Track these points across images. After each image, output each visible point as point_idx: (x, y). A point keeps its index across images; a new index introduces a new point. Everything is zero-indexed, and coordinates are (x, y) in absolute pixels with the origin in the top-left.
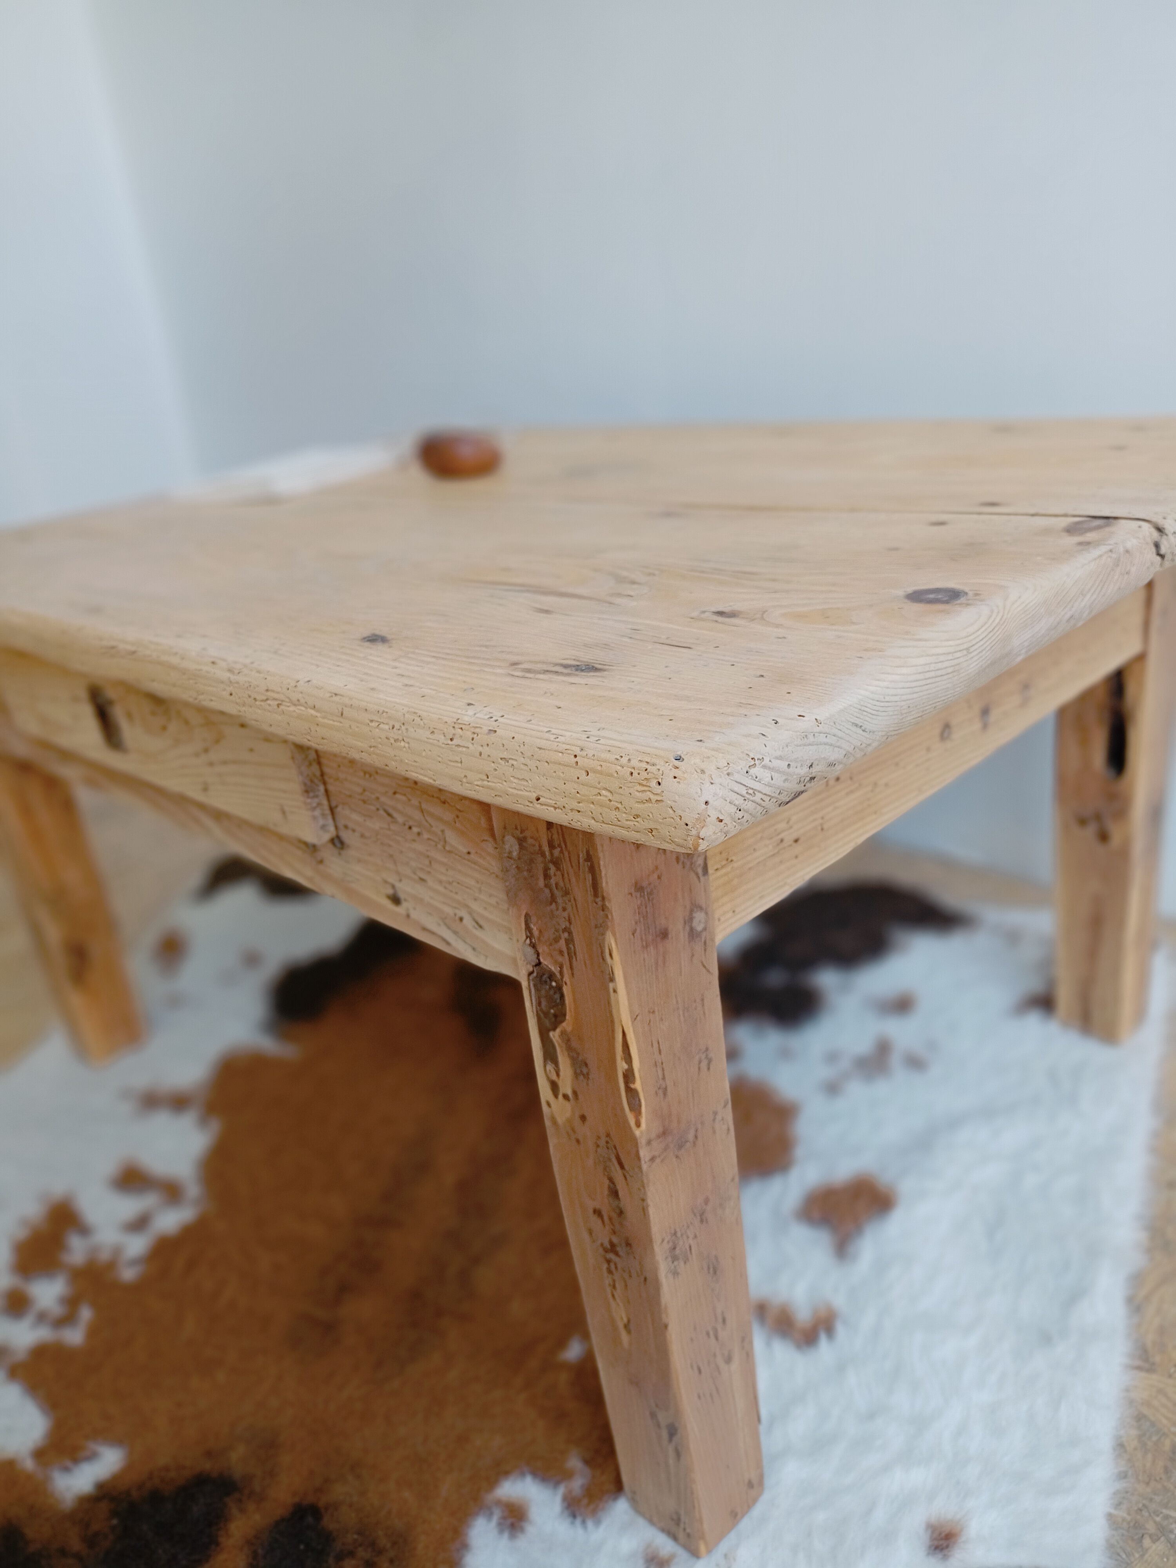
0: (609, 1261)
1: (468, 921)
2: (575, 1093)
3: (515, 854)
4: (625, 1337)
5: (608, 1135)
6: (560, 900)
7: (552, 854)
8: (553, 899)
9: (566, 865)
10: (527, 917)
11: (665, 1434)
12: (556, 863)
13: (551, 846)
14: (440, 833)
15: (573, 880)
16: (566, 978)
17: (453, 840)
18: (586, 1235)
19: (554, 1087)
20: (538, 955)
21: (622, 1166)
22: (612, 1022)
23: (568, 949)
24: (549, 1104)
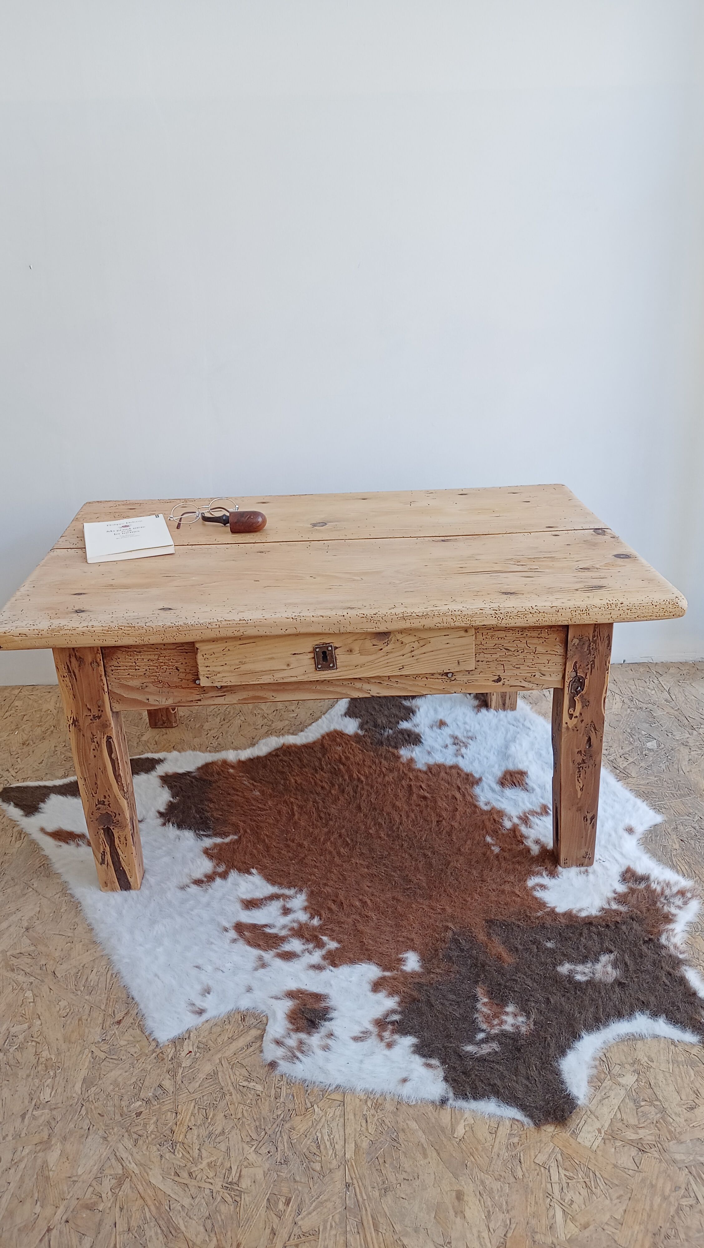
0: (579, 768)
1: (538, 675)
2: (581, 714)
3: (576, 644)
4: (579, 793)
5: (592, 722)
6: (592, 653)
7: (593, 639)
8: (590, 653)
9: (599, 641)
10: (576, 662)
11: (589, 821)
12: (595, 642)
13: (594, 636)
14: (534, 649)
15: (600, 644)
16: (588, 677)
17: (540, 649)
18: (571, 764)
19: (571, 716)
20: (577, 673)
21: (595, 729)
22: (604, 683)
23: (591, 666)
24: (567, 723)
